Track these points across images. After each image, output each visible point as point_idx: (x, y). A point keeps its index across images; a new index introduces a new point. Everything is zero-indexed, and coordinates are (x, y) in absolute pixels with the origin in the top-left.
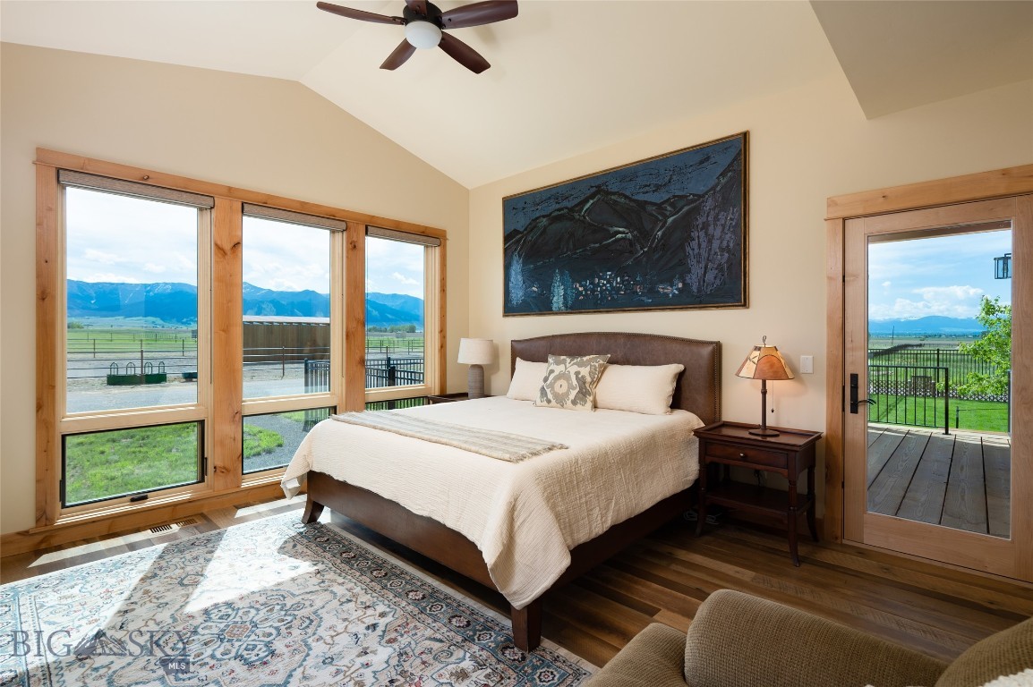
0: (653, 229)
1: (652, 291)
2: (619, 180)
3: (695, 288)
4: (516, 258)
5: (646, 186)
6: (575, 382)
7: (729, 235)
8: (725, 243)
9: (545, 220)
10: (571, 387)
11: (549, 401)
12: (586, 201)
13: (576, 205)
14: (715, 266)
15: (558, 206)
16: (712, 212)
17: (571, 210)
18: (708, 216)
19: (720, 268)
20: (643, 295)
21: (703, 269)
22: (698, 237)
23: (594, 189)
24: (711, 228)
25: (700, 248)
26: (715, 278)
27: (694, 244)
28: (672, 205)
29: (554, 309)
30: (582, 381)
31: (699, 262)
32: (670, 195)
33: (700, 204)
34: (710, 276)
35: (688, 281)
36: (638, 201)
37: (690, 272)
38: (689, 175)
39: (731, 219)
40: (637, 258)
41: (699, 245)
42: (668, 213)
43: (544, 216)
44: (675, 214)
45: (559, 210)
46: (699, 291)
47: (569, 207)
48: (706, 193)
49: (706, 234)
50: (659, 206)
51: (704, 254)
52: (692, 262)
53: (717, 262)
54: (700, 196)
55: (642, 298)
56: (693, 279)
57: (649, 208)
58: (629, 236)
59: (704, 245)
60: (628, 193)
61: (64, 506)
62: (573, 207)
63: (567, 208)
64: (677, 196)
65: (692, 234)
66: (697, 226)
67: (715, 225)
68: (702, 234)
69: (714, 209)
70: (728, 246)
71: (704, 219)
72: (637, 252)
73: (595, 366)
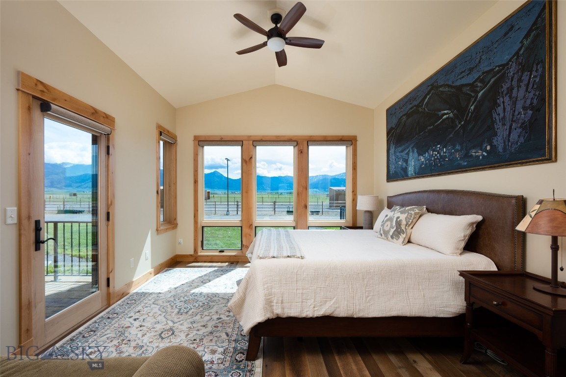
0: (467, 106)
1: (467, 156)
2: (444, 74)
3: (500, 149)
4: (392, 145)
5: (462, 73)
6: (394, 224)
7: (533, 92)
8: (528, 102)
9: (405, 117)
10: (392, 227)
11: (381, 235)
12: (425, 97)
13: (420, 103)
14: (519, 125)
15: (411, 106)
16: (516, 76)
17: (418, 106)
18: (512, 81)
19: (523, 126)
20: (461, 159)
21: (508, 130)
22: (503, 102)
23: (430, 87)
24: (515, 91)
25: (504, 112)
26: (519, 136)
27: (500, 109)
28: (482, 81)
29: (409, 175)
30: (399, 223)
31: (504, 125)
32: (480, 73)
33: (505, 73)
34: (514, 136)
35: (495, 143)
36: (456, 86)
37: (496, 134)
38: (495, 50)
39: (535, 77)
40: (456, 131)
41: (504, 109)
42: (478, 89)
43: (404, 115)
44: (484, 88)
45: (411, 108)
46: (505, 149)
47: (416, 104)
48: (510, 60)
49: (510, 97)
50: (472, 86)
51: (508, 116)
52: (498, 126)
53: (521, 121)
54: (503, 66)
55: (460, 162)
56: (499, 141)
57: (465, 90)
58: (451, 115)
59: (508, 108)
60: (450, 83)
61: (203, 249)
62: (418, 104)
63: (415, 106)
64: (486, 72)
65: (498, 101)
66: (502, 92)
67: (519, 86)
68: (507, 99)
69: (518, 71)
70: (531, 104)
71: (508, 85)
72: (457, 126)
73: (411, 213)
